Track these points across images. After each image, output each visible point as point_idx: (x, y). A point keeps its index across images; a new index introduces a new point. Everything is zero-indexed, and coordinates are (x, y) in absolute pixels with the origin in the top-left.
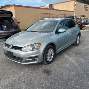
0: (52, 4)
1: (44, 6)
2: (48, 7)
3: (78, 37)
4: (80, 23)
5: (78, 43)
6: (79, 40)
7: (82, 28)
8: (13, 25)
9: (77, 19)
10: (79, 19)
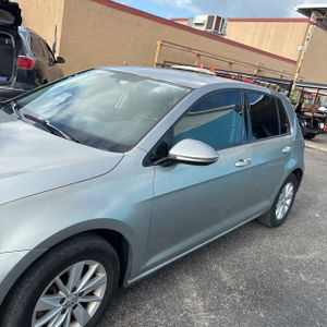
0: (219, 18)
1: (186, 20)
2: (202, 24)
3: (289, 189)
4: (310, 114)
5: (279, 216)
6: (288, 202)
7: (314, 135)
8: (16, 62)
9: (303, 92)
10: (310, 93)
